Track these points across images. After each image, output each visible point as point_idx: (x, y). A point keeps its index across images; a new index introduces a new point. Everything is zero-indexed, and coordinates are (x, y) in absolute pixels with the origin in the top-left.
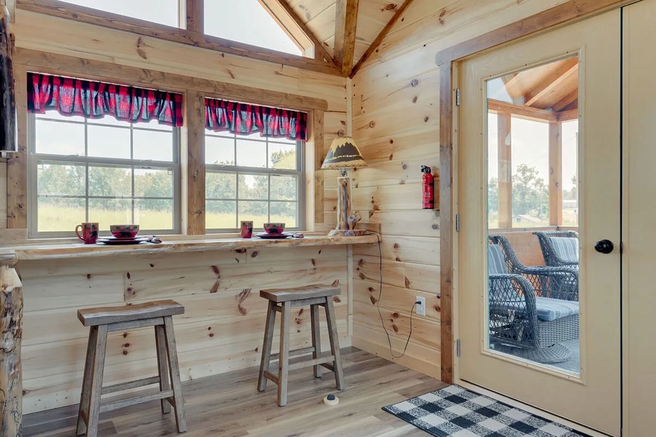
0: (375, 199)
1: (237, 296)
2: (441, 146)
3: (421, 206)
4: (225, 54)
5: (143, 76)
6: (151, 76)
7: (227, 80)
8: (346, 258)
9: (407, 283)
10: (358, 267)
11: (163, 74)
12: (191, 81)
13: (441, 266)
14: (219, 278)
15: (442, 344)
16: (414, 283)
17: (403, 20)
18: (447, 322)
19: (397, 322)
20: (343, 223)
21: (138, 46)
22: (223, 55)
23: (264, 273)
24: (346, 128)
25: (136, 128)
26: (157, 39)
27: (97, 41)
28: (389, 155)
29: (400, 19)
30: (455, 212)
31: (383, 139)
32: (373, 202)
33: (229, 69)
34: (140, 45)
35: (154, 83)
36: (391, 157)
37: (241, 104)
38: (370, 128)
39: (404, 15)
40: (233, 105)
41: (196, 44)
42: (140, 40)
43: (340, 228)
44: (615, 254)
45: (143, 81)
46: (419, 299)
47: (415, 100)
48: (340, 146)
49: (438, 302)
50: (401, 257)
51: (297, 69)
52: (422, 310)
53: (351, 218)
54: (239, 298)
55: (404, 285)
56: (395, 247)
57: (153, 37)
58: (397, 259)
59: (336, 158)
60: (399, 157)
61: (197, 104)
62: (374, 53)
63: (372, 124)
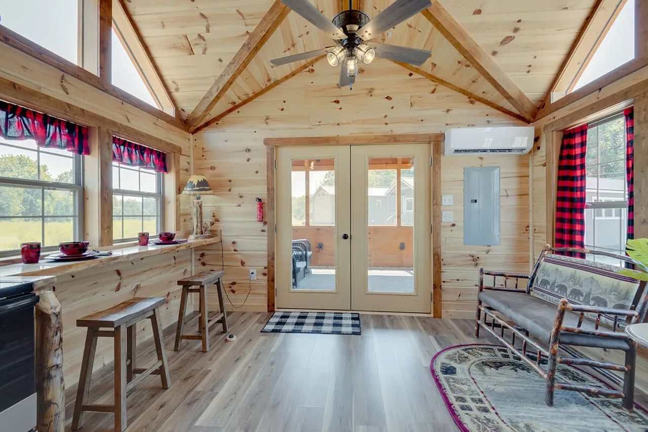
0: (215, 215)
1: (132, 291)
2: (268, 188)
3: (256, 219)
4: (124, 102)
5: (68, 109)
6: (73, 110)
7: (126, 123)
8: (190, 253)
9: (243, 263)
10: (199, 258)
11: (83, 110)
12: (102, 119)
13: (268, 251)
14: (121, 279)
15: (268, 292)
16: (247, 263)
17: (238, 112)
18: (271, 280)
19: (234, 287)
20: (199, 231)
21: (62, 82)
22: (122, 103)
23: (148, 270)
24: (190, 167)
25: (43, 152)
26: (78, 80)
27: (25, 68)
28: (228, 189)
29: (237, 111)
30: (275, 223)
31: (223, 178)
32: (214, 216)
33: (127, 115)
34: (63, 81)
35: (76, 117)
36: (230, 190)
37: (129, 142)
38: (211, 170)
39: (239, 109)
40: (123, 142)
41: (106, 91)
42: (63, 76)
43: (196, 234)
44: (348, 239)
45: (67, 114)
46: (251, 271)
47: (248, 160)
48: (200, 181)
49: (266, 271)
50: (237, 249)
51: (165, 122)
52: (254, 277)
53: (204, 227)
54: (133, 293)
55: (240, 264)
56: (233, 243)
57: (75, 77)
58: (235, 250)
59: (198, 188)
60: (236, 190)
61: (107, 140)
62: (214, 124)
63: (213, 168)
